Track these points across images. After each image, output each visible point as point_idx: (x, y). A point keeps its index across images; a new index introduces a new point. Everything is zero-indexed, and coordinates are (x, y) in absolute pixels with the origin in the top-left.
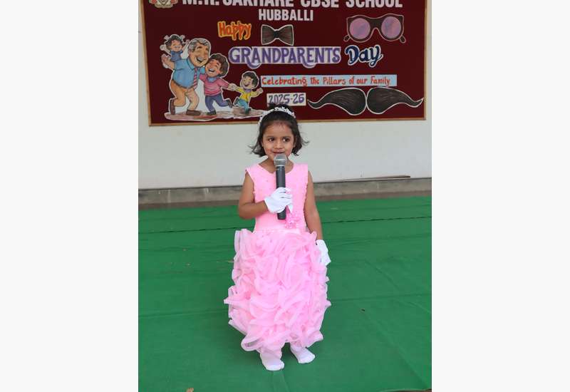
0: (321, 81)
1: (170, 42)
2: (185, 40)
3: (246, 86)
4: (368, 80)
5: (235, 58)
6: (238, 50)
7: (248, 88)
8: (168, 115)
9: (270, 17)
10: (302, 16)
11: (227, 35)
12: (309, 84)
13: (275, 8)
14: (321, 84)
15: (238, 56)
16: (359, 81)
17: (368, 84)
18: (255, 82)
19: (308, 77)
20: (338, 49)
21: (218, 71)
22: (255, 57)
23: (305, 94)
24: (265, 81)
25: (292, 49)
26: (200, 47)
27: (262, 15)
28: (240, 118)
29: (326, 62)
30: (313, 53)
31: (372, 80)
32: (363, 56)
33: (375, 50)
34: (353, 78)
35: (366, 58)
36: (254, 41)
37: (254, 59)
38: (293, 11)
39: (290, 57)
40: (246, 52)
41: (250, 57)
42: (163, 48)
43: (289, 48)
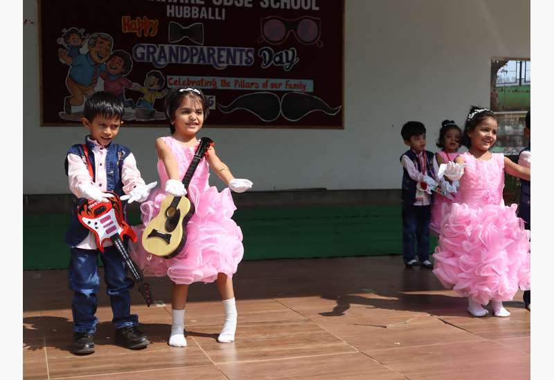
0: (232, 83)
1: (68, 35)
2: (85, 34)
3: (151, 86)
4: (283, 84)
5: (139, 56)
6: (143, 47)
7: (153, 88)
8: (63, 115)
9: (179, 14)
10: (213, 15)
11: (131, 31)
12: (219, 87)
13: (184, 4)
14: (232, 87)
15: (143, 54)
16: (273, 85)
17: (283, 88)
18: (160, 82)
19: (218, 80)
20: (251, 51)
21: (120, 68)
22: (161, 56)
23: (214, 97)
24: (172, 81)
25: (202, 48)
26: (102, 43)
27: (170, 11)
28: (143, 120)
29: (238, 63)
30: (224, 53)
31: (287, 85)
32: (277, 59)
33: (290, 53)
34: (267, 81)
35: (281, 61)
36: (161, 39)
37: (160, 58)
38: (204, 9)
39: (199, 57)
40: (151, 50)
41: (156, 55)
42: (61, 41)
43: (198, 47)
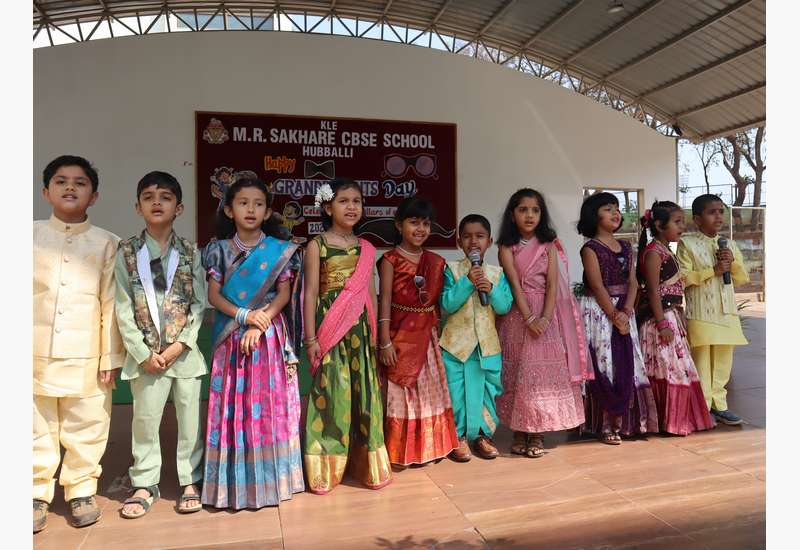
1: (220, 173)
2: (233, 172)
3: (289, 215)
5: (279, 189)
6: (282, 182)
7: (292, 216)
9: (313, 153)
10: (343, 153)
11: (272, 169)
13: (317, 146)
15: (282, 188)
18: (297, 211)
20: (376, 183)
22: (298, 188)
24: (307, 211)
27: (306, 151)
32: (399, 190)
33: (410, 185)
34: (390, 209)
35: (402, 192)
36: (298, 174)
37: (297, 190)
38: (334, 149)
40: (289, 184)
41: (294, 189)
42: (213, 179)
